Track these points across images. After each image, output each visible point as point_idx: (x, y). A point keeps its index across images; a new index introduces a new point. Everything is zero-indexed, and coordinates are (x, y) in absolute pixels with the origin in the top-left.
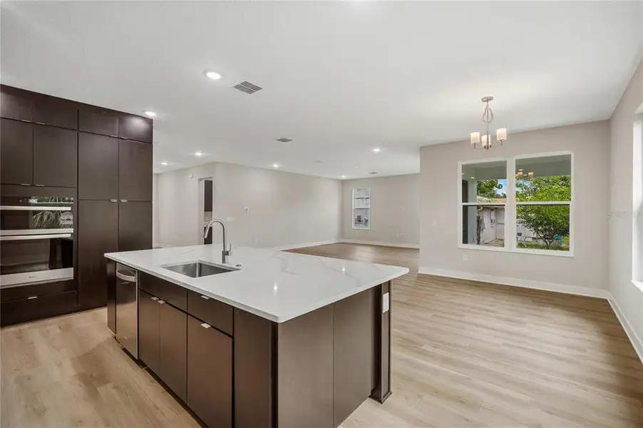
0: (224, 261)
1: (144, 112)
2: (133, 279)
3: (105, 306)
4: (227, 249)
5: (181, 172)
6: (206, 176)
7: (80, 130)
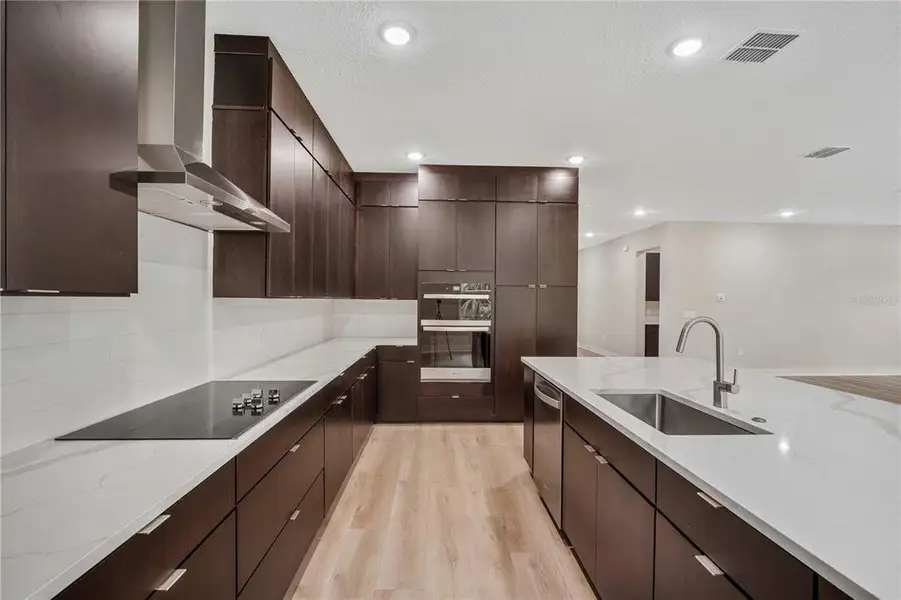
0: (717, 400)
1: (567, 159)
2: (556, 403)
3: (521, 421)
4: (727, 378)
5: (609, 245)
6: (650, 246)
7: (499, 199)
